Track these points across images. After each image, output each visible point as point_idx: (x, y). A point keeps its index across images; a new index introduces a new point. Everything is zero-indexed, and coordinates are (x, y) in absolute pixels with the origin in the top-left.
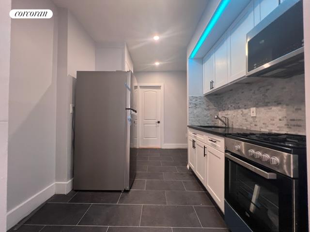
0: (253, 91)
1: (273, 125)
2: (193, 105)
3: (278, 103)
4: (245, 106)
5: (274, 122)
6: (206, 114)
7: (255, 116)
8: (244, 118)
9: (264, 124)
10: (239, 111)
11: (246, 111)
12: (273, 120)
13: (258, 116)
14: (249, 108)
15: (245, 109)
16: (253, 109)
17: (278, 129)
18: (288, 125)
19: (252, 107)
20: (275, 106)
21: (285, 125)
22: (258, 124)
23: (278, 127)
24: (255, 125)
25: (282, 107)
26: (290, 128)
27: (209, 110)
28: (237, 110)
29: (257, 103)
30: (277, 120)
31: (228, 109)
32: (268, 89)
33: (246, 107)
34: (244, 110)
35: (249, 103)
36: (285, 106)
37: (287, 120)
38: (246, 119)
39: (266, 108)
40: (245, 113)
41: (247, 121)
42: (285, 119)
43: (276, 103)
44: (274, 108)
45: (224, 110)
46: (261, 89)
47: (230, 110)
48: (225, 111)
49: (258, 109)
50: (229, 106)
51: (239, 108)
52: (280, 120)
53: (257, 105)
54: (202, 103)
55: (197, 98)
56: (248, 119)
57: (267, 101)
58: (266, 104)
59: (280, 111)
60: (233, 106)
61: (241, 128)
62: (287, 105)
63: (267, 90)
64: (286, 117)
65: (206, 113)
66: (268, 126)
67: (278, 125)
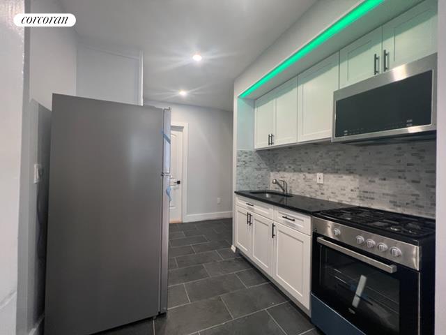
0: (319, 154)
1: (344, 195)
2: (241, 163)
3: (350, 172)
4: (309, 169)
5: (344, 192)
6: (256, 175)
7: (322, 183)
8: (307, 183)
9: (332, 193)
10: (301, 175)
11: (309, 176)
12: (344, 190)
13: (325, 183)
14: (314, 173)
15: (309, 173)
16: (320, 175)
17: (349, 200)
18: (360, 197)
19: (318, 172)
20: (346, 174)
21: (358, 196)
22: (325, 192)
23: (350, 198)
24: (322, 194)
25: (354, 177)
26: (363, 200)
27: (260, 169)
28: (297, 173)
29: (325, 168)
30: (348, 190)
31: (284, 171)
32: (340, 155)
33: (310, 171)
34: (307, 175)
35: (314, 167)
36: (357, 176)
37: (360, 191)
38: (309, 186)
39: (336, 175)
40: (308, 177)
41: (311, 188)
42: (357, 190)
43: (347, 172)
44: (345, 177)
45: (279, 171)
46: (330, 153)
47: (288, 172)
48: (280, 173)
49: (326, 176)
50: (287, 167)
51: (301, 171)
52: (352, 190)
53: (324, 171)
54: (252, 160)
55: (246, 153)
56: (313, 186)
57: (336, 167)
58: (336, 172)
59: (352, 180)
60: (293, 167)
61: (303, 195)
62: (360, 175)
63: (337, 155)
64: (358, 188)
65: (256, 173)
66: (337, 196)
67: (350, 196)
